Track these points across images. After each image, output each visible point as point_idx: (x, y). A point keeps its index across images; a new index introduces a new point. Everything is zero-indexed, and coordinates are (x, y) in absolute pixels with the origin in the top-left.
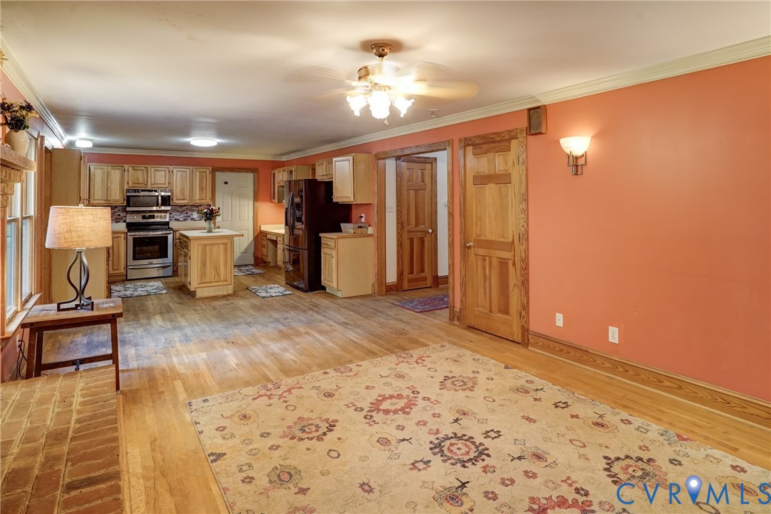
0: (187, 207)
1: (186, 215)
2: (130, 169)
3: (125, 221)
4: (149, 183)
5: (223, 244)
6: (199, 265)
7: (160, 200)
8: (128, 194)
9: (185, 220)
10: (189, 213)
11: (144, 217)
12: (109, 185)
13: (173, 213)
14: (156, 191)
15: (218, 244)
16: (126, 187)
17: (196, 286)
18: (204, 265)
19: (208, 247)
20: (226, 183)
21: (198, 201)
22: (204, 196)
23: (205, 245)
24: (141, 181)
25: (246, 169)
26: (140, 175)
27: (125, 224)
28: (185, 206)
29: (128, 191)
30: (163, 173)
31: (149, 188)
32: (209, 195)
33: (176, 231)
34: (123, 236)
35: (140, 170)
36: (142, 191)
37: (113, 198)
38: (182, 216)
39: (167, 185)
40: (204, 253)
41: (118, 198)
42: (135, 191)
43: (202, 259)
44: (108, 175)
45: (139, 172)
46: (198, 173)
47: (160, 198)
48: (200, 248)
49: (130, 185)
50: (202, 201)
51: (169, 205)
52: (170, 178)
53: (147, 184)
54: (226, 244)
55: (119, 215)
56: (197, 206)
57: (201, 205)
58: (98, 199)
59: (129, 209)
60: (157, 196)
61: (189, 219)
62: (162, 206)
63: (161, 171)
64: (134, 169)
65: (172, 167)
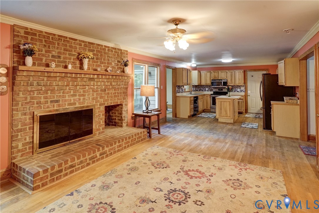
0: (235, 86)
3: (213, 91)
5: (229, 102)
6: (219, 109)
7: (222, 84)
8: (213, 81)
9: (234, 92)
10: (236, 89)
11: (219, 90)
12: (206, 78)
14: (221, 80)
15: (227, 102)
16: (212, 79)
17: (218, 117)
18: (221, 109)
19: (222, 102)
20: (253, 76)
21: (238, 84)
22: (240, 82)
23: (221, 101)
24: (216, 77)
25: (262, 69)
26: (216, 74)
29: (212, 80)
31: (219, 79)
32: (243, 82)
34: (209, 96)
36: (217, 80)
37: (208, 83)
39: (226, 78)
40: (221, 105)
41: (209, 83)
42: (214, 80)
43: (220, 107)
44: (206, 74)
45: (216, 73)
46: (238, 73)
47: (222, 83)
48: (219, 102)
50: (239, 84)
51: (226, 86)
52: (227, 75)
53: (218, 77)
54: (230, 102)
56: (239, 86)
57: (241, 86)
58: (203, 83)
59: (212, 87)
60: (222, 82)
61: (236, 91)
62: (223, 86)
63: (223, 72)
64: (214, 72)
65: (227, 71)
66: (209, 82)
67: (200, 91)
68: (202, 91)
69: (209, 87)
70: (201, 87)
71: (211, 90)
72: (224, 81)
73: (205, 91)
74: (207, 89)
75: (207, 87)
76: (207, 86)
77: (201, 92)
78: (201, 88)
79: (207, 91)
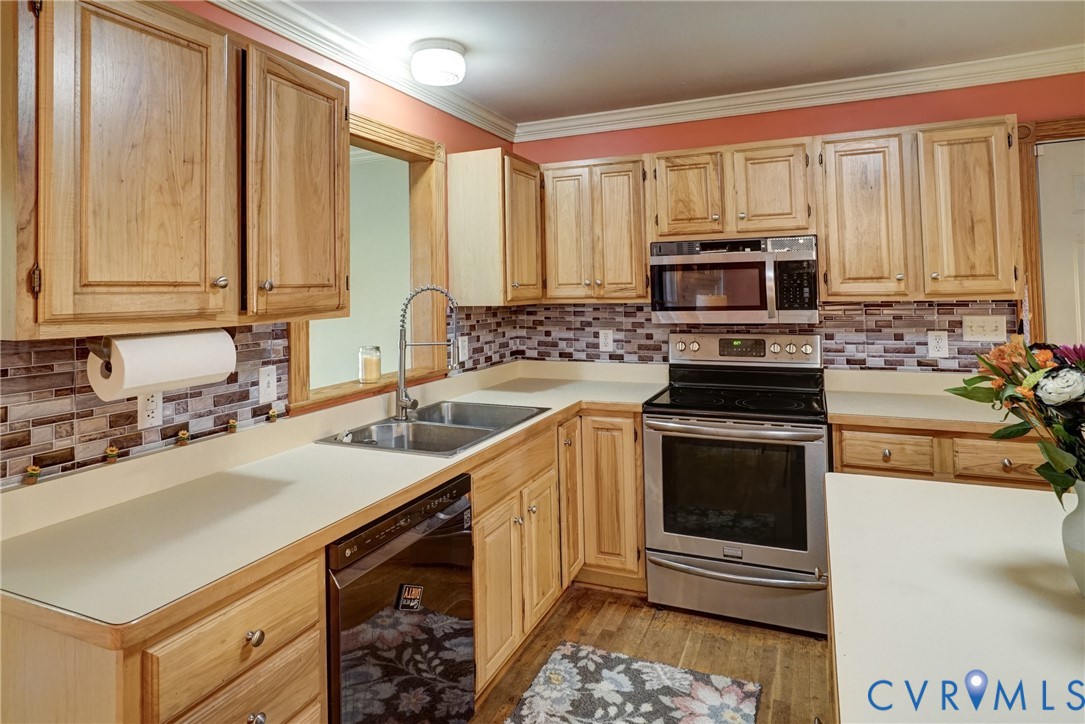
1: (893, 344)
2: (661, 166)
3: (665, 359)
4: (730, 216)
7: (770, 284)
8: (662, 261)
9: (891, 366)
10: (910, 338)
11: (725, 347)
12: (598, 231)
13: (841, 336)
14: (755, 245)
16: (651, 237)
21: (948, 288)
22: (980, 257)
24: (699, 210)
26: (693, 187)
27: (664, 369)
28: (888, 305)
29: (659, 249)
30: (782, 167)
31: (731, 232)
32: (1010, 254)
33: (841, 427)
34: (626, 423)
35: (696, 166)
36: (707, 246)
37: (610, 277)
38: (878, 347)
39: (800, 219)
41: (625, 277)
42: (679, 248)
44: (595, 195)
45: (692, 174)
46: (942, 154)
47: (770, 274)
49: (664, 227)
50: (971, 285)
51: (812, 304)
52: (810, 189)
53: (721, 220)
55: (649, 337)
56: (944, 307)
57: (964, 304)
58: (568, 283)
59: (661, 317)
60: (761, 266)
61: (911, 361)
62: (780, 307)
63: (773, 160)
64: (673, 167)
65: (819, 139)
66: (624, 275)
67: (542, 357)
68: (566, 363)
69: (627, 322)
70: (559, 322)
71: (648, 351)
72: (785, 254)
73: (591, 358)
74: (607, 340)
75: (608, 325)
76: (606, 311)
77: (554, 367)
78: (557, 333)
79: (612, 357)
